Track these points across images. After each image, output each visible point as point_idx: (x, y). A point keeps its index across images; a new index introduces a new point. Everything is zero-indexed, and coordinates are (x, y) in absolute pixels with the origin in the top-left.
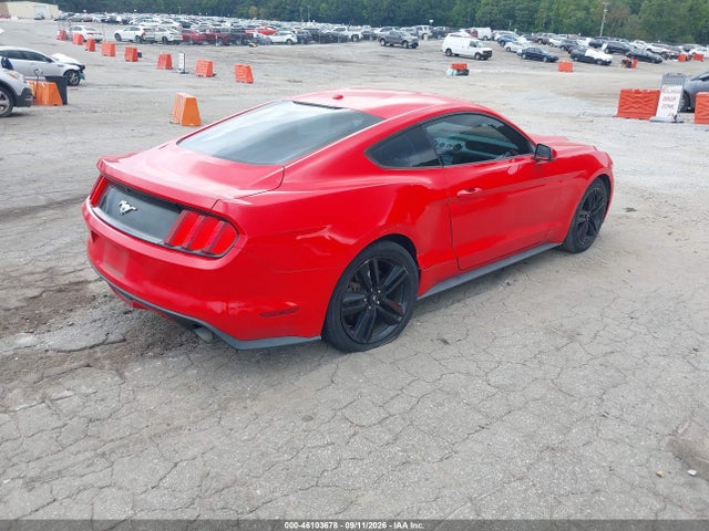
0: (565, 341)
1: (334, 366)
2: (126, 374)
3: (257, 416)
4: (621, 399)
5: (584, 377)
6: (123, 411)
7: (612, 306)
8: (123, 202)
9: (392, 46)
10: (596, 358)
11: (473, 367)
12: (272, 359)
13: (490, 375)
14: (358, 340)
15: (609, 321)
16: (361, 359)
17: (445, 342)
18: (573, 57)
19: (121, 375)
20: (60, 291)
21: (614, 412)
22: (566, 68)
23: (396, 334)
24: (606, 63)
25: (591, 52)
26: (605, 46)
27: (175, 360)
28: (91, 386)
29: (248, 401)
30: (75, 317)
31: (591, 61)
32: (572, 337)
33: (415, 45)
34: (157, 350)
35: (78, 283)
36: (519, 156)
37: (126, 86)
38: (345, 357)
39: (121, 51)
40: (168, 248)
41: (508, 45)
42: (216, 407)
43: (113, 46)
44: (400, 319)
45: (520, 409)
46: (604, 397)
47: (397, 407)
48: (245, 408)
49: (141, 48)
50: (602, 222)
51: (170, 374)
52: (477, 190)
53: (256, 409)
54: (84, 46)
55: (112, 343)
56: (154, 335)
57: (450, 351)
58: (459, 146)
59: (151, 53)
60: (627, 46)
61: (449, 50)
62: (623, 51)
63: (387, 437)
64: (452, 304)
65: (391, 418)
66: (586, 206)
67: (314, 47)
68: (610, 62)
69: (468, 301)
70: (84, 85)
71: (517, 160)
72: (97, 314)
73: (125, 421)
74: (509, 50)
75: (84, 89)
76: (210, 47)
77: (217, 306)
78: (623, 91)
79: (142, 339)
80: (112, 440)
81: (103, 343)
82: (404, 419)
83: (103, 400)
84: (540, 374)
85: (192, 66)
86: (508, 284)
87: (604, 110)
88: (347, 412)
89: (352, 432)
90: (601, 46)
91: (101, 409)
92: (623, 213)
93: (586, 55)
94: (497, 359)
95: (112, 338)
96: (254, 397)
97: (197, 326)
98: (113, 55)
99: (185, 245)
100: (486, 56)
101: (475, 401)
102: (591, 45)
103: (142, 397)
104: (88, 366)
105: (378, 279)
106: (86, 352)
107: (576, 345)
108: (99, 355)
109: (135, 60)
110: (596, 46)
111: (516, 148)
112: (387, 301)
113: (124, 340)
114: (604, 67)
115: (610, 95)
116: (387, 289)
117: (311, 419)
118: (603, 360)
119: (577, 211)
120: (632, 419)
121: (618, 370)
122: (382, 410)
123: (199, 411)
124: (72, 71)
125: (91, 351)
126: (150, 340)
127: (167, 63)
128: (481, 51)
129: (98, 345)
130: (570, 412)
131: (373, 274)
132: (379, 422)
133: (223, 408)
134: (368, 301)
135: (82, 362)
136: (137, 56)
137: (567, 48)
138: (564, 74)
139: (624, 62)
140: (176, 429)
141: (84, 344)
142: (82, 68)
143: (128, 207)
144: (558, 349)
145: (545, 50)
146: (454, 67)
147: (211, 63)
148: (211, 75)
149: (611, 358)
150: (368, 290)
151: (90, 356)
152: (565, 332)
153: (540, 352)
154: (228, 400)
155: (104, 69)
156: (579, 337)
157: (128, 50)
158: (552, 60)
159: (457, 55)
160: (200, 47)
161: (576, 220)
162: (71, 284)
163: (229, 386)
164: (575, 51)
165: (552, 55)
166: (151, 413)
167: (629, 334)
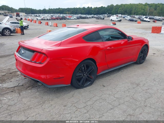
0: (136, 86)
1: (74, 92)
2: (21, 94)
3: (52, 105)
4: (151, 101)
5: (141, 96)
6: (18, 103)
7: (149, 77)
8: (22, 51)
9: (98, 19)
10: (144, 90)
11: (111, 93)
12: (59, 90)
13: (115, 95)
14: (81, 85)
15: (148, 81)
16: (81, 90)
17: (104, 86)
18: (141, 20)
19: (20, 94)
20: (11, 73)
21: (148, 105)
22: (139, 23)
23: (91, 84)
24: (149, 22)
25: (145, 19)
26: (148, 18)
27: (34, 90)
28: (11, 97)
29: (50, 101)
30: (12, 80)
31: (145, 21)
32: (138, 85)
33: (104, 19)
34: (30, 88)
35: (15, 72)
36: (124, 39)
37: (38, 29)
38: (77, 90)
39: (37, 22)
40: (31, 62)
41: (126, 18)
42: (42, 102)
43: (36, 21)
44: (92, 80)
45: (122, 104)
46: (146, 101)
47: (89, 103)
48: (49, 103)
49: (42, 21)
50: (146, 56)
51: (32, 94)
52: (112, 47)
53: (52, 103)
54: (30, 21)
55: (19, 86)
56: (30, 84)
57: (105, 88)
58: (109, 38)
59: (44, 22)
60: (154, 18)
61: (111, 19)
62: (153, 19)
63: (85, 111)
64: (107, 76)
65: (87, 106)
66: (142, 52)
67: (81, 20)
68: (150, 21)
69: (111, 76)
70: (28, 29)
71: (123, 40)
72: (18, 79)
73: (18, 106)
74: (126, 19)
75: (28, 30)
76: (57, 20)
77: (43, 76)
78: (153, 27)
79: (27, 85)
80: (13, 111)
81: (17, 86)
82: (90, 106)
83: (13, 100)
84: (128, 95)
85: (53, 24)
86: (122, 72)
87: (148, 32)
88: (75, 105)
89: (76, 110)
90: (147, 18)
91: (12, 103)
92: (153, 54)
93: (144, 20)
94: (118, 91)
95: (20, 85)
96: (52, 100)
97: (38, 82)
98: (36, 23)
99: (35, 61)
100: (120, 21)
101: (110, 102)
102: (145, 17)
103: (23, 100)
104: (12, 92)
105: (86, 70)
106: (13, 88)
107: (139, 87)
108: (16, 89)
109: (40, 24)
110: (146, 18)
111: (123, 37)
112: (89, 75)
113: (23, 85)
114: (148, 22)
115: (150, 28)
116: (88, 72)
117: (66, 106)
118: (146, 91)
119: (140, 53)
120: (154, 107)
121: (150, 94)
122: (85, 104)
123: (37, 104)
124: (26, 26)
125: (14, 88)
126: (29, 86)
127: (47, 24)
128: (119, 19)
129: (16, 87)
130: (136, 105)
131: (84, 68)
132: (84, 107)
133: (44, 103)
134: (83, 75)
135: (11, 91)
136: (41, 23)
137: (139, 18)
138: (139, 24)
139: (153, 21)
140: (30, 108)
141: (12, 86)
142: (28, 25)
143: (23, 52)
144: (134, 88)
145: (134, 19)
146: (113, 23)
147: (57, 24)
148: (57, 26)
149: (148, 91)
150: (83, 73)
151: (13, 89)
152: (136, 84)
153: (129, 89)
154: (45, 101)
155: (34, 26)
156: (140, 85)
157: (39, 22)
158: (136, 21)
159: (113, 21)
160: (55, 20)
161: (139, 56)
162: (13, 72)
163: (46, 97)
164: (141, 19)
165: (136, 20)
166: (25, 104)
167: (153, 84)
